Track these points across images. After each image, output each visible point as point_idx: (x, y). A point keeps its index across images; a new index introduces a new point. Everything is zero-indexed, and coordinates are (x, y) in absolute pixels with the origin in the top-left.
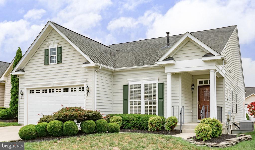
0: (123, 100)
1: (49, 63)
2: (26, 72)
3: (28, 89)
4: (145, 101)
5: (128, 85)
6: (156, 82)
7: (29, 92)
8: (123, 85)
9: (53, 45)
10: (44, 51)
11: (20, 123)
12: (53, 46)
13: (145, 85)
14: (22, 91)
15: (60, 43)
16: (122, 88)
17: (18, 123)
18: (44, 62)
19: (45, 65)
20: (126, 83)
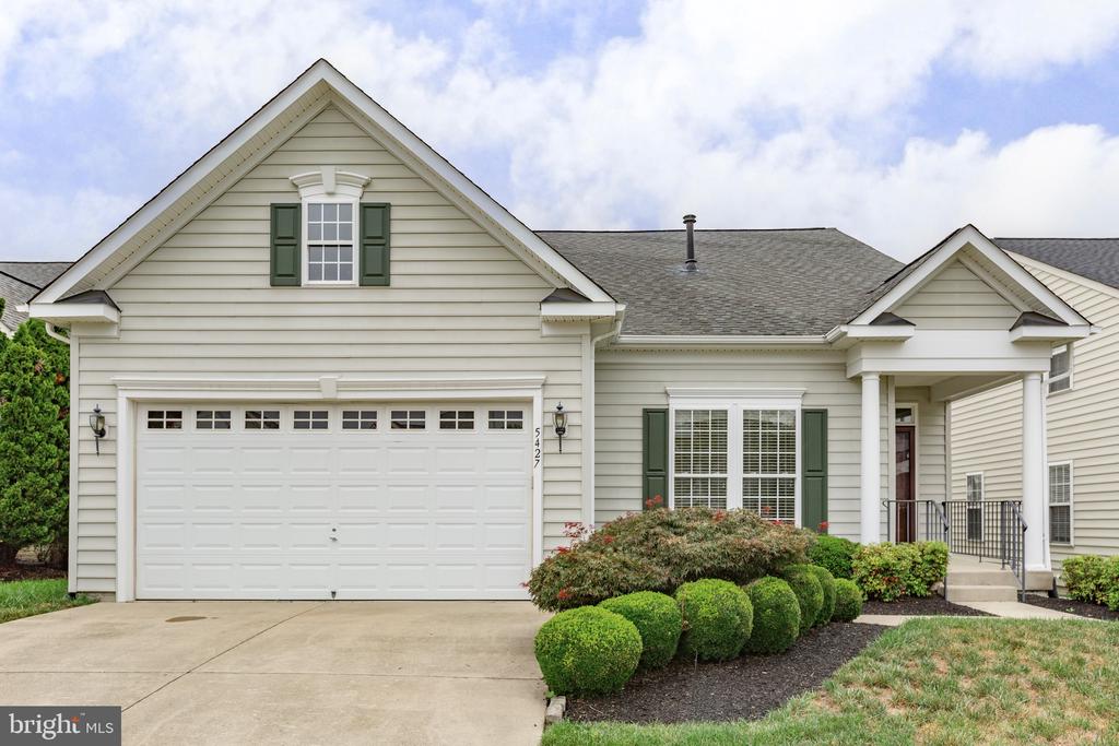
0: (641, 473)
1: (305, 279)
2: (127, 310)
3: (135, 403)
4: (744, 479)
5: (665, 412)
6: (796, 405)
7: (145, 419)
8: (644, 409)
9: (331, 190)
10: (266, 214)
11: (83, 587)
12: (331, 194)
13: (746, 412)
14: (103, 409)
15: (377, 186)
16: (639, 423)
17: (72, 588)
18: (266, 269)
19: (272, 285)
20: (655, 402)
